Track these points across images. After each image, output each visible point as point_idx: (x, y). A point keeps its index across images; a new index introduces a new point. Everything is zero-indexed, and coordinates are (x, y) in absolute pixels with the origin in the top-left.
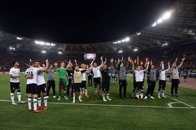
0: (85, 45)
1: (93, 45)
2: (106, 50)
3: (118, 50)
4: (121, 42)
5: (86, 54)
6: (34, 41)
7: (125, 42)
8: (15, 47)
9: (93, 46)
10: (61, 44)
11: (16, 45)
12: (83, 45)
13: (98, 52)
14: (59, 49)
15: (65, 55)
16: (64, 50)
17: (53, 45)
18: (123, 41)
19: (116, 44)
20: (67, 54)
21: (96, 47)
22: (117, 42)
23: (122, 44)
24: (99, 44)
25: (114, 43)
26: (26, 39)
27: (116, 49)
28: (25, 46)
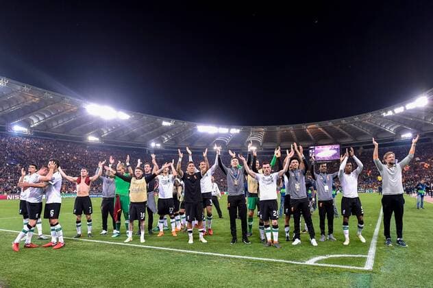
0: (309, 127)
1: (330, 124)
2: (365, 134)
3: (399, 131)
4: (405, 109)
5: (314, 149)
6: (195, 125)
7: (417, 110)
8: (161, 141)
9: (331, 127)
10: (253, 129)
11: (163, 136)
12: (304, 127)
13: (345, 141)
14: (251, 139)
15: (265, 153)
16: (260, 140)
17: (235, 131)
18: (410, 106)
19: (390, 116)
20: (268, 149)
21: (338, 128)
22: (394, 112)
23: (407, 115)
24: (343, 121)
25: (384, 114)
26: (180, 123)
27: (392, 130)
28: (180, 139)
